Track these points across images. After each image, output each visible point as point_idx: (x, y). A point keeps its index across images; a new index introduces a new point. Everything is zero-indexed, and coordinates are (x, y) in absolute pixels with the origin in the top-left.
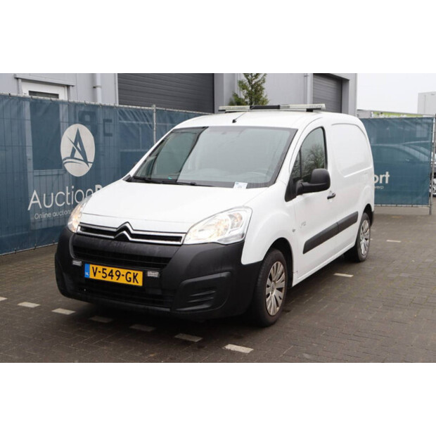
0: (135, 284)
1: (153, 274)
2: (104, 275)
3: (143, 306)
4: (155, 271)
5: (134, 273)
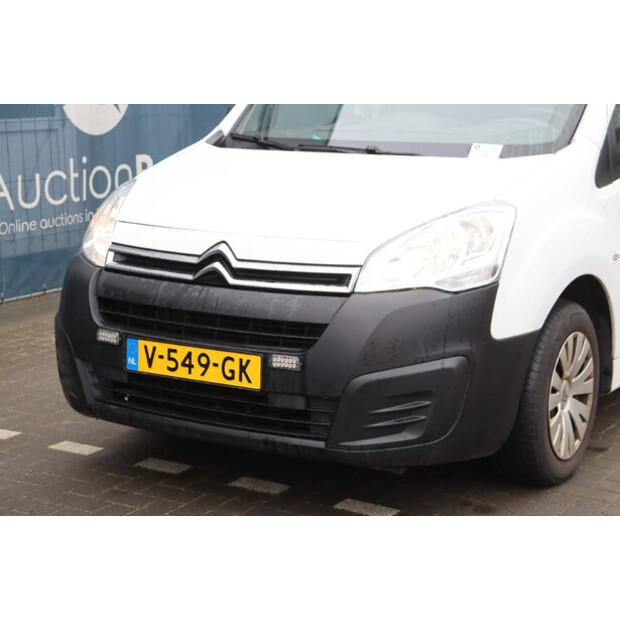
0: (244, 384)
1: (286, 361)
2: (172, 365)
4: (290, 353)
5: (241, 360)
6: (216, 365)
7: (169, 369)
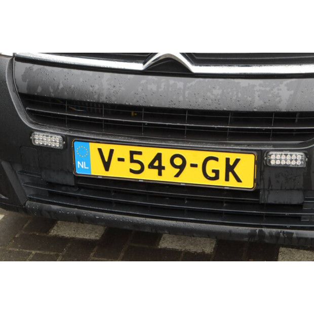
0: (232, 183)
2: (137, 167)
3: (246, 230)
5: (228, 160)
6: (193, 165)
7: (132, 171)
